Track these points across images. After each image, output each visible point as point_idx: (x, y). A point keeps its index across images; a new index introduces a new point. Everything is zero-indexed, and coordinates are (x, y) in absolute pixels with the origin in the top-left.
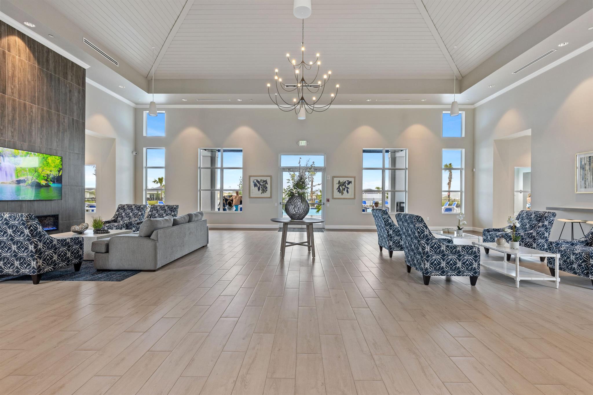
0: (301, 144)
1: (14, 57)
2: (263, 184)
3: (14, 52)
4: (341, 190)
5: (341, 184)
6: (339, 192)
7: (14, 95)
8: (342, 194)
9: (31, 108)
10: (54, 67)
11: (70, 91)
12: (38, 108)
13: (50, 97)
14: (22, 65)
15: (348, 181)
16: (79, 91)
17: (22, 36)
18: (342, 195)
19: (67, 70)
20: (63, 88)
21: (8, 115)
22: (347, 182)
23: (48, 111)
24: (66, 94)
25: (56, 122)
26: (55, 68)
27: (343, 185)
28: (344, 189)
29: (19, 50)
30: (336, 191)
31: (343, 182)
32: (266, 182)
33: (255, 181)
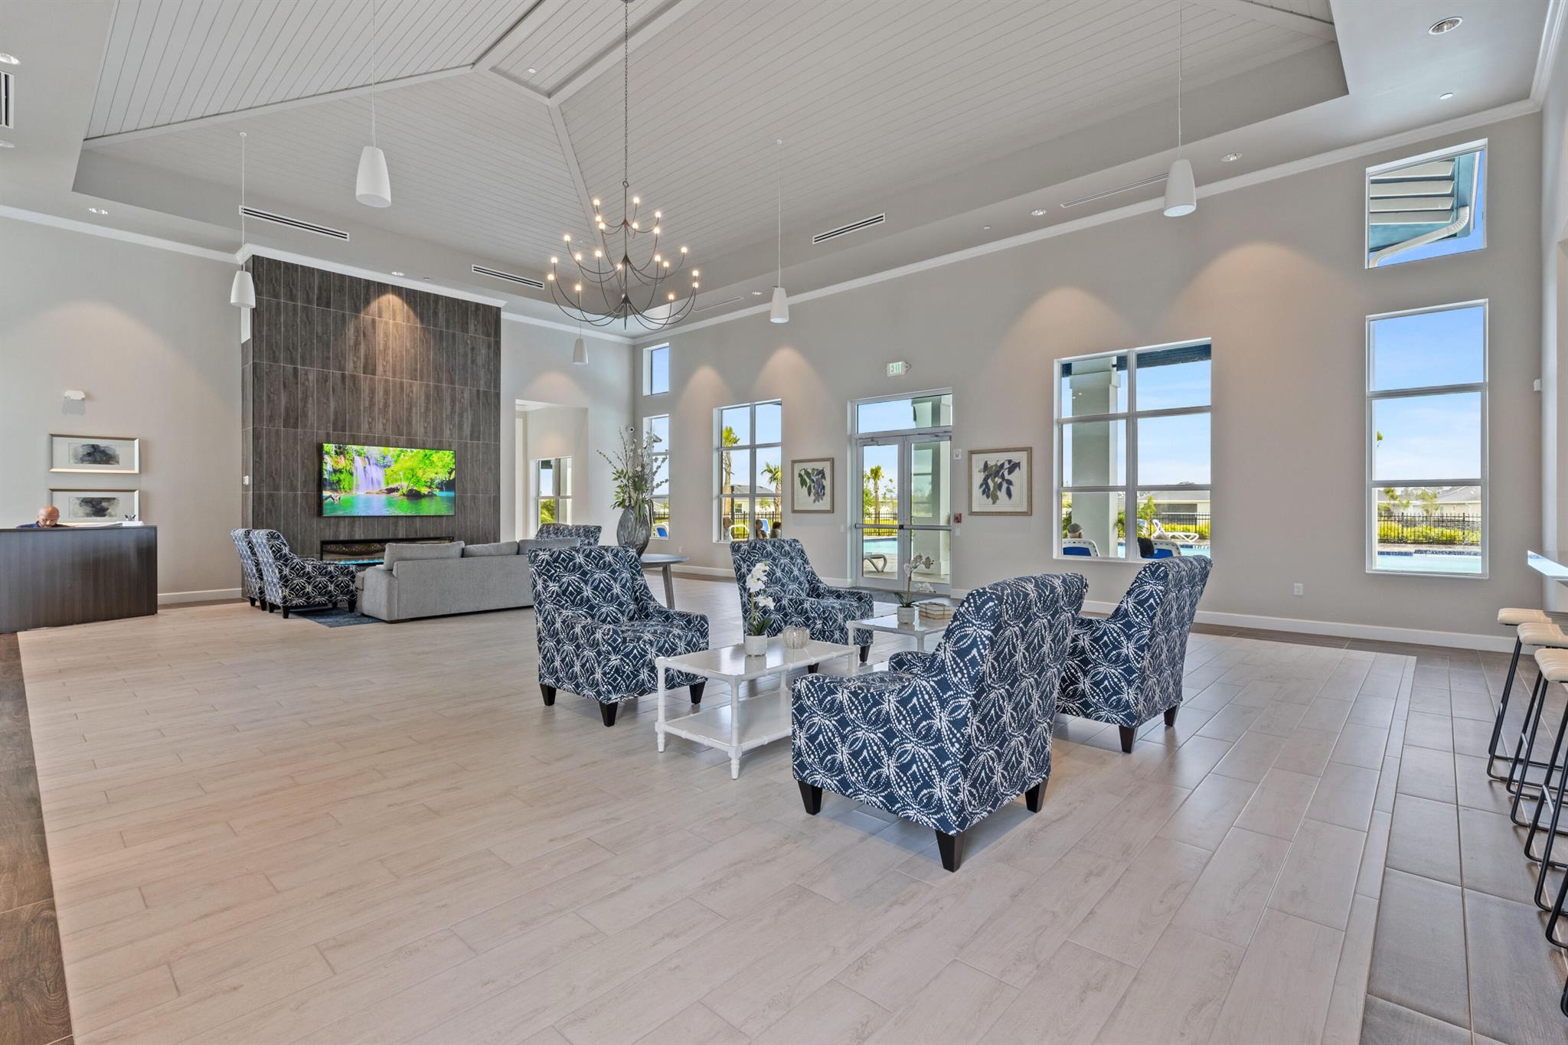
0: (893, 371)
1: (386, 323)
2: (817, 480)
3: (386, 316)
4: (992, 489)
5: (991, 472)
6: (985, 496)
7: (387, 373)
8: (995, 499)
9: (411, 387)
10: (446, 319)
11: (473, 349)
12: (421, 385)
13: (440, 365)
14: (397, 331)
15: (1010, 461)
16: (489, 345)
17: (397, 291)
18: (994, 503)
19: (467, 318)
20: (460, 347)
21: (379, 402)
22: (1007, 465)
23: (436, 387)
24: (465, 355)
25: (448, 401)
26: (447, 321)
27: (997, 474)
28: (1000, 487)
29: (394, 312)
30: (977, 492)
31: (996, 465)
32: (821, 473)
33: (803, 473)
